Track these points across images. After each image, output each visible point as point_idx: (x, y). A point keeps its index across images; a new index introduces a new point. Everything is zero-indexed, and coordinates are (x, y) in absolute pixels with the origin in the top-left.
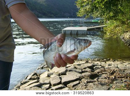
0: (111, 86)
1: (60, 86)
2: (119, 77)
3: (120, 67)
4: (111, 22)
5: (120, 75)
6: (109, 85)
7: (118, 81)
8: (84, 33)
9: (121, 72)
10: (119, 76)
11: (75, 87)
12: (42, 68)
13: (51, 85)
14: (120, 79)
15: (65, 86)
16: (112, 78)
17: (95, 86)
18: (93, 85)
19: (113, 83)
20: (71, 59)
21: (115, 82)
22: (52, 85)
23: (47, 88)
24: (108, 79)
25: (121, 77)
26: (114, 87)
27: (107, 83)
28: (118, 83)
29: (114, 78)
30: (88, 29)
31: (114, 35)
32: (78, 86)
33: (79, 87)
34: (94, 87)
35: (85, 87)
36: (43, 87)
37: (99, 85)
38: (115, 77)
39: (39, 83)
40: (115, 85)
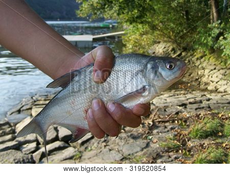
0: (149, 139)
1: (57, 144)
2: (159, 122)
3: (157, 103)
4: (134, 27)
5: (160, 118)
6: (146, 137)
7: (160, 129)
8: (87, 46)
9: (161, 112)
10: (160, 120)
11: (85, 145)
12: (19, 111)
13: (38, 144)
14: (162, 125)
15: (67, 145)
16: (149, 124)
17: (123, 141)
18: (119, 140)
19: (152, 132)
20: (135, 114)
21: (155, 131)
22: (42, 143)
23: (33, 150)
24: (143, 127)
25: (163, 122)
26: (155, 141)
27: (142, 135)
28: (161, 132)
29: (151, 123)
30: (94, 39)
31: (139, 49)
32: (92, 142)
33: (93, 144)
34: (120, 143)
35: (105, 144)
36: (24, 150)
37: (130, 139)
38: (153, 121)
39: (17, 141)
40: (157, 136)
